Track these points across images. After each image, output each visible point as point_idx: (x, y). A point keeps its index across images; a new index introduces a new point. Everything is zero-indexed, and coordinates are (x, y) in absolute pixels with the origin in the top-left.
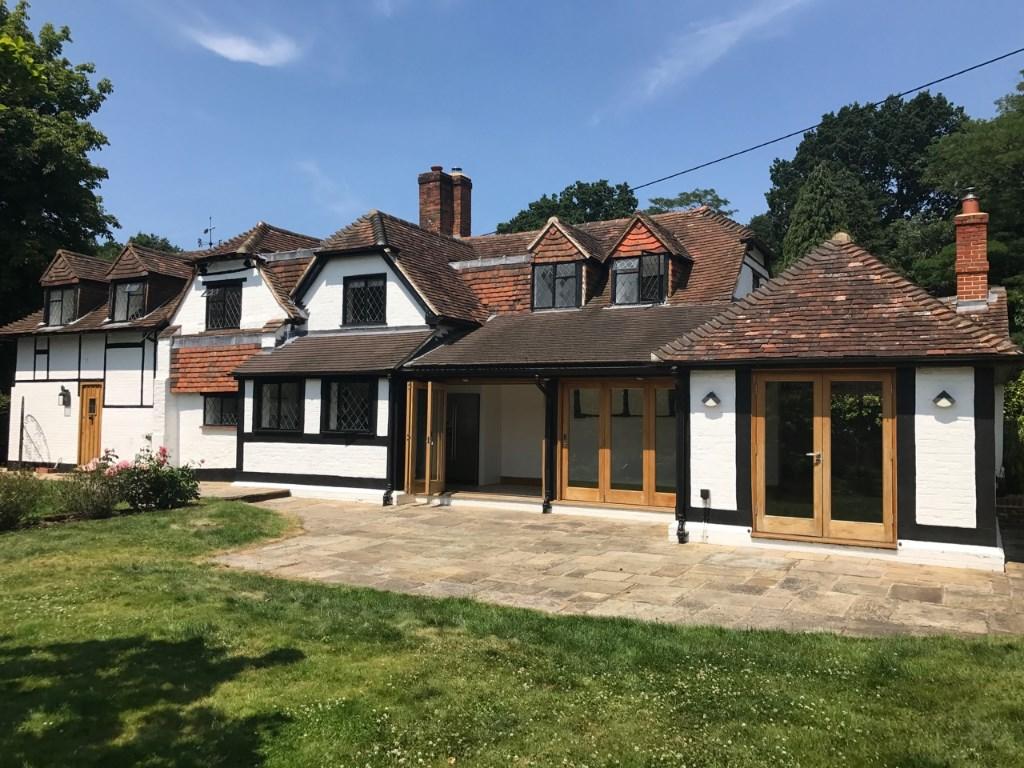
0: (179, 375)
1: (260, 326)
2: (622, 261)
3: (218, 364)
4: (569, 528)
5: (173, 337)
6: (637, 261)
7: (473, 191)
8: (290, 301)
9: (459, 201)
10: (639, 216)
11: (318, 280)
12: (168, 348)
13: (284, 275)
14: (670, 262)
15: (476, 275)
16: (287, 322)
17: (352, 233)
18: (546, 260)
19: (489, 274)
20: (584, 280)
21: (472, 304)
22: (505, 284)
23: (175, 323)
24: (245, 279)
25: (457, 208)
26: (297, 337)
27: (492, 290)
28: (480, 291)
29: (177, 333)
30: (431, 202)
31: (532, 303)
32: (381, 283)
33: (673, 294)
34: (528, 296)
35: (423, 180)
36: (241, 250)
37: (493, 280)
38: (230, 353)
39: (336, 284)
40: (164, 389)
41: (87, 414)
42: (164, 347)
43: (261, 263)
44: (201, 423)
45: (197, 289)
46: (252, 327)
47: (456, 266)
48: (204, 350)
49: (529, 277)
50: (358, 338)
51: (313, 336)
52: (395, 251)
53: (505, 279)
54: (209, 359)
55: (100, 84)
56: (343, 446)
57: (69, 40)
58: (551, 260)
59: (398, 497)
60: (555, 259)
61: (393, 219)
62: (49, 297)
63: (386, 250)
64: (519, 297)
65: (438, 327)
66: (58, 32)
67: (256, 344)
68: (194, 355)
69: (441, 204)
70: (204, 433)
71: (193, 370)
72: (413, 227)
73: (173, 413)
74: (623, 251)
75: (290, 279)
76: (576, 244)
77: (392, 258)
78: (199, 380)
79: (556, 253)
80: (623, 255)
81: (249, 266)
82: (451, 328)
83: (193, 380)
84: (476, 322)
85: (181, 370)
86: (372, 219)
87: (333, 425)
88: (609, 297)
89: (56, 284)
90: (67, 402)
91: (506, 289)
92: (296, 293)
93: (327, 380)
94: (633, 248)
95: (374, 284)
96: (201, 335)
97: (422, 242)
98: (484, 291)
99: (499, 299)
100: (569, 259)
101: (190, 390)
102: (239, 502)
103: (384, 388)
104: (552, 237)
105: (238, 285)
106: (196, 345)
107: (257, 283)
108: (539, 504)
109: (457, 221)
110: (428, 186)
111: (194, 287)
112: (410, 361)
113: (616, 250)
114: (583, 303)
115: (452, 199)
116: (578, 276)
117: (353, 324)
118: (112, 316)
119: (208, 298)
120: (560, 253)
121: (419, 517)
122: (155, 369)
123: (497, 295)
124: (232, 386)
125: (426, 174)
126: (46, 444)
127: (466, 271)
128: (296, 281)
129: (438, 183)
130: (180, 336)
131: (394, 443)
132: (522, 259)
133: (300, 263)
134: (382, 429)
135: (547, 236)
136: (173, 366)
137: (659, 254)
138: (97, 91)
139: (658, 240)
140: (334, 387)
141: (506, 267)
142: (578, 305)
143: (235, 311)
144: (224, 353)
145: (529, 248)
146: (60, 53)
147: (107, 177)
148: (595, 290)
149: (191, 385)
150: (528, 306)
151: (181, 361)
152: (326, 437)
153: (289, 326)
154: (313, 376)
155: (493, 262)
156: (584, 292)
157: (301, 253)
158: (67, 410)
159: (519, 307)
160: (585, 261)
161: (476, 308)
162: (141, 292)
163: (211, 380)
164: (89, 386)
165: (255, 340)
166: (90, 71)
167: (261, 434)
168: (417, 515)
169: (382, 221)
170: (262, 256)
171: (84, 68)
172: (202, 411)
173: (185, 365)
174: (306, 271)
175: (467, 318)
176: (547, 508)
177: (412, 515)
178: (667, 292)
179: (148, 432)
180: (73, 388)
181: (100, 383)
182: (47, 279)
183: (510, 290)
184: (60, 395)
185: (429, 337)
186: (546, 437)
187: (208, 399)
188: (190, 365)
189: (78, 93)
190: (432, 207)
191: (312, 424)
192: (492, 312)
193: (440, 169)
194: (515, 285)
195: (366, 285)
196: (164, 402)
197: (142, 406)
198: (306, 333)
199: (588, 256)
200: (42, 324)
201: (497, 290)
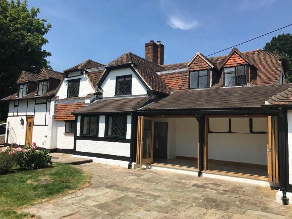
0: (57, 114)
1: (85, 96)
2: (228, 69)
3: (70, 110)
4: (214, 187)
5: (56, 100)
6: (234, 68)
7: (164, 49)
8: (96, 86)
9: (160, 53)
10: (235, 50)
11: (107, 79)
12: (54, 104)
13: (95, 77)
14: (249, 68)
15: (166, 77)
16: (95, 94)
17: (120, 60)
18: (195, 69)
19: (171, 76)
20: (211, 77)
21: (165, 87)
22: (178, 80)
23: (57, 95)
24: (81, 79)
25: (159, 55)
26: (98, 100)
27: (173, 82)
28: (168, 83)
29: (57, 99)
30: (150, 53)
31: (189, 86)
32: (130, 79)
33: (251, 81)
34: (188, 84)
35: (147, 45)
36: (79, 68)
37: (173, 78)
38: (74, 106)
39: (113, 79)
40: (52, 119)
41: (28, 128)
42: (53, 104)
43: (86, 72)
44: (64, 132)
45: (65, 83)
46: (83, 96)
47: (159, 73)
48: (66, 105)
49: (188, 76)
50: (121, 100)
51: (104, 99)
52: (135, 66)
53: (178, 78)
54: (67, 108)
55: (47, 25)
56: (113, 142)
57: (39, 12)
58: (197, 69)
59: (134, 165)
60: (199, 69)
61: (135, 56)
62: (19, 87)
63: (132, 65)
64: (184, 84)
65: (152, 95)
66: (36, 10)
67: (84, 102)
68: (62, 107)
69: (153, 54)
70: (65, 136)
71: (62, 112)
72: (143, 59)
73: (55, 128)
74: (228, 64)
75: (97, 78)
76: (208, 62)
77: (134, 68)
78: (64, 116)
79: (199, 67)
80: (228, 66)
81: (82, 74)
82: (157, 96)
83: (62, 116)
84: (167, 94)
85: (58, 112)
86: (127, 55)
87: (110, 133)
88: (222, 84)
89: (21, 83)
90: (23, 124)
91: (178, 81)
92: (99, 83)
93: (108, 115)
94: (232, 63)
95: (127, 79)
96: (65, 99)
97: (146, 64)
98: (170, 82)
99: (176, 85)
100: (205, 68)
101: (60, 120)
102: (70, 165)
103: (129, 119)
104: (198, 60)
105: (78, 81)
106: (63, 103)
107: (85, 80)
108: (197, 172)
109: (159, 60)
110: (148, 47)
111: (64, 82)
112: (140, 108)
113: (225, 64)
114: (211, 86)
115: (157, 52)
116: (208, 75)
117: (119, 95)
118: (37, 93)
119: (68, 86)
120: (201, 66)
121: (143, 177)
122: (50, 112)
123: (175, 84)
124: (73, 118)
125: (148, 43)
126: (16, 138)
127: (162, 75)
128: (99, 79)
129: (152, 46)
130: (58, 100)
131: (133, 142)
132: (185, 69)
133: (100, 72)
134: (129, 136)
135: (195, 60)
136: (55, 111)
137: (244, 65)
138: (47, 27)
139: (244, 59)
140: (111, 118)
141: (178, 73)
142: (209, 87)
143: (77, 91)
144: (72, 106)
145: (188, 65)
146: (36, 16)
147: (51, 55)
148: (216, 81)
149: (61, 118)
150: (187, 88)
151: (58, 109)
152: (107, 138)
153: (96, 95)
154: (102, 114)
155: (173, 71)
156: (211, 82)
157: (101, 68)
158: (23, 126)
159: (183, 88)
160: (212, 69)
161: (167, 89)
162: (47, 85)
163: (67, 116)
164: (30, 118)
165: (83, 101)
166: (45, 21)
167: (83, 137)
168: (142, 175)
169: (131, 56)
170: (87, 70)
171: (43, 20)
172: (65, 127)
173: (59, 110)
174: (102, 75)
175: (163, 92)
176: (200, 174)
177: (140, 175)
178: (248, 81)
179: (46, 135)
180: (25, 118)
181: (32, 117)
182: (19, 81)
183: (180, 82)
184: (20, 121)
185: (148, 99)
186: (199, 141)
187: (67, 123)
188: (61, 110)
189: (41, 28)
190: (150, 55)
191: (101, 133)
192: (172, 91)
193: (153, 41)
194: (182, 80)
195: (124, 79)
196: (51, 124)
197: (45, 125)
198: (102, 98)
199: (213, 67)
200: (17, 96)
201: (175, 82)
